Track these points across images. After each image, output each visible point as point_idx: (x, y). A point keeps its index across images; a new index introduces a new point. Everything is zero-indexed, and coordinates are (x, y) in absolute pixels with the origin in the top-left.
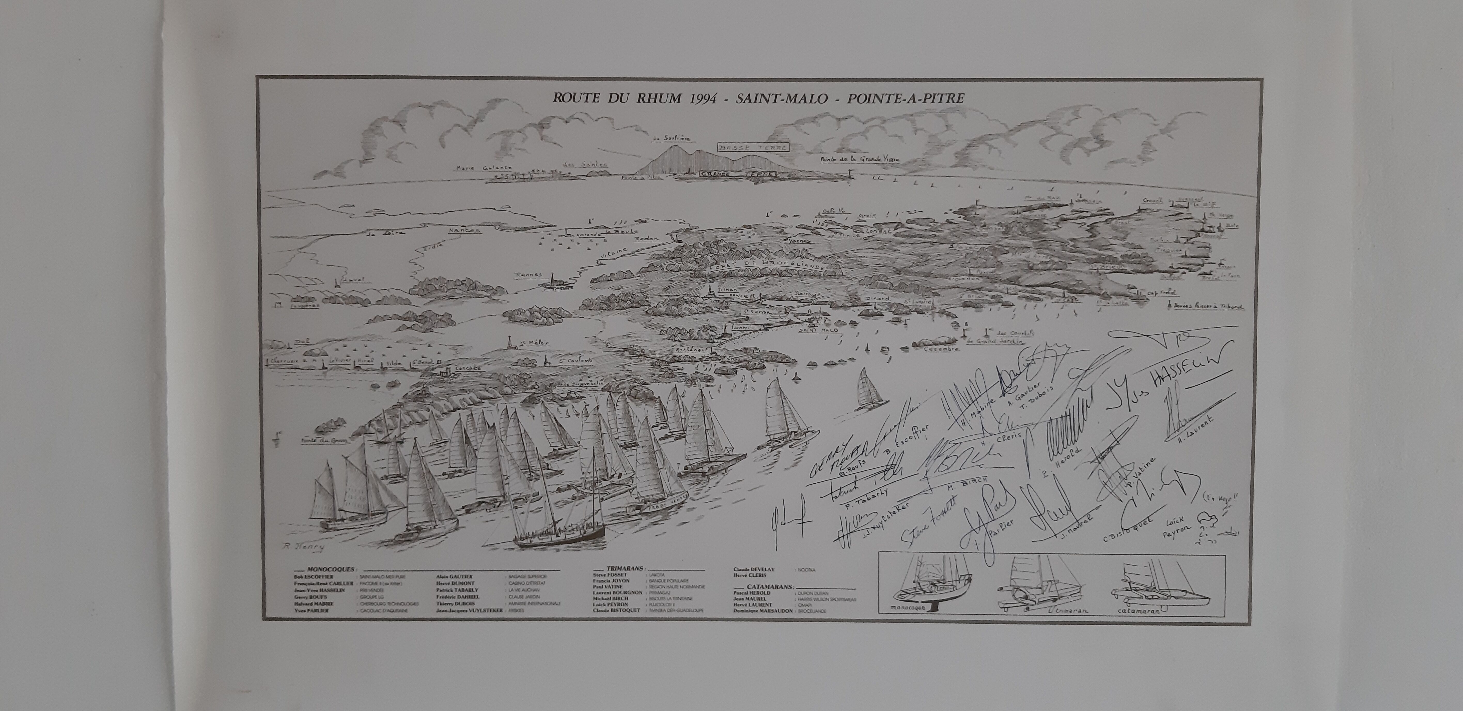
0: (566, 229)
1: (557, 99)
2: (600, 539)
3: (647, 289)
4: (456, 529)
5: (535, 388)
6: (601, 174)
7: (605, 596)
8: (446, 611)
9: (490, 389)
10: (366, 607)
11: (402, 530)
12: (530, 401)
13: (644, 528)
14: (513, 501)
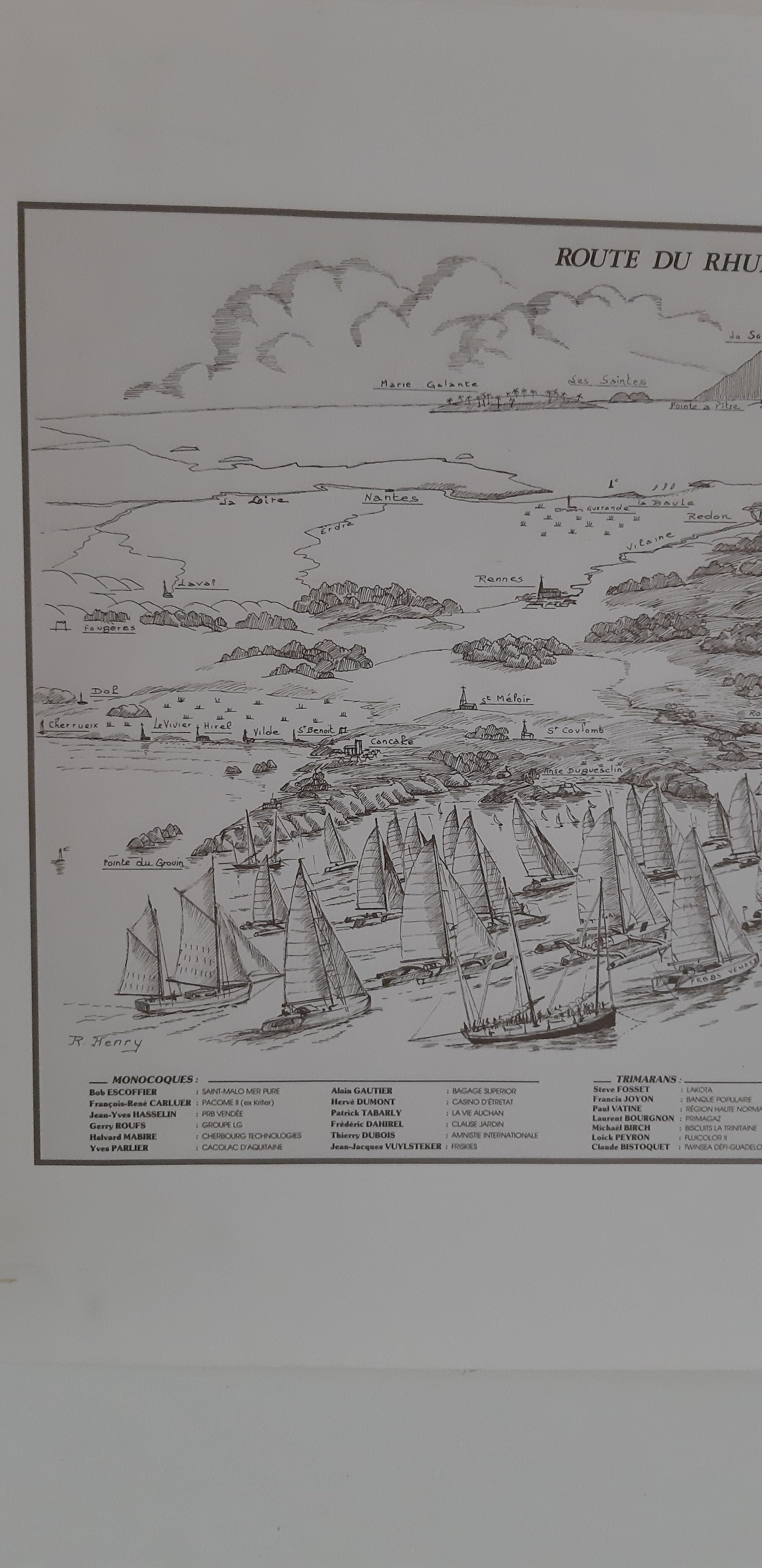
0: (569, 498)
1: (563, 261)
2: (605, 1031)
3: (706, 606)
4: (367, 1012)
5: (504, 777)
6: (634, 397)
7: (612, 1124)
8: (346, 1147)
9: (428, 777)
10: (211, 1142)
11: (275, 1013)
12: (496, 799)
13: (682, 1014)
14: (462, 966)
